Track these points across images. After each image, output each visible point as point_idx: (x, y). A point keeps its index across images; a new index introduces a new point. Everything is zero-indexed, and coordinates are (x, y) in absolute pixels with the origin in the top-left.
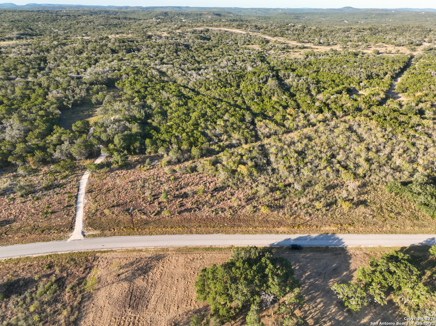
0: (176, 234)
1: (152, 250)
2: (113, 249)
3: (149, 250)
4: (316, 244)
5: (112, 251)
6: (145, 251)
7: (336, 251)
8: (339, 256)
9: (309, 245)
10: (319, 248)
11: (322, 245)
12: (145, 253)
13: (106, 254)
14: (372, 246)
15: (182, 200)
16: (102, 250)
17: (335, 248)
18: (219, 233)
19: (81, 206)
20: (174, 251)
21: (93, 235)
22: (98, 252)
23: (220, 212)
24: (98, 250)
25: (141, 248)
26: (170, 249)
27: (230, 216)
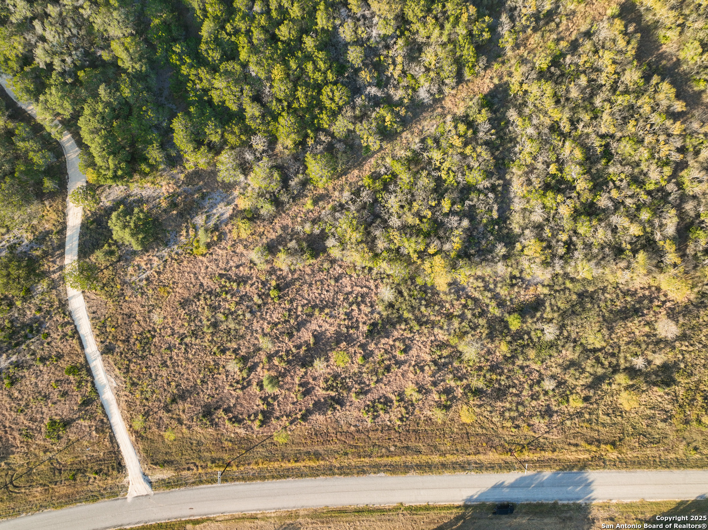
0: (306, 475)
1: (273, 515)
2: (210, 516)
3: (268, 515)
4: (540, 496)
5: (208, 519)
6: (263, 519)
7: (566, 512)
8: (568, 523)
9: (527, 500)
10: (542, 505)
11: (547, 500)
12: (263, 523)
13: (202, 525)
14: (628, 501)
15: (306, 373)
16: (192, 518)
17: (568, 505)
18: (379, 471)
19: (108, 396)
20: (308, 516)
21: (163, 480)
22: (188, 522)
23: (381, 412)
24: (187, 519)
25: (255, 512)
26: (302, 513)
27: (399, 423)
